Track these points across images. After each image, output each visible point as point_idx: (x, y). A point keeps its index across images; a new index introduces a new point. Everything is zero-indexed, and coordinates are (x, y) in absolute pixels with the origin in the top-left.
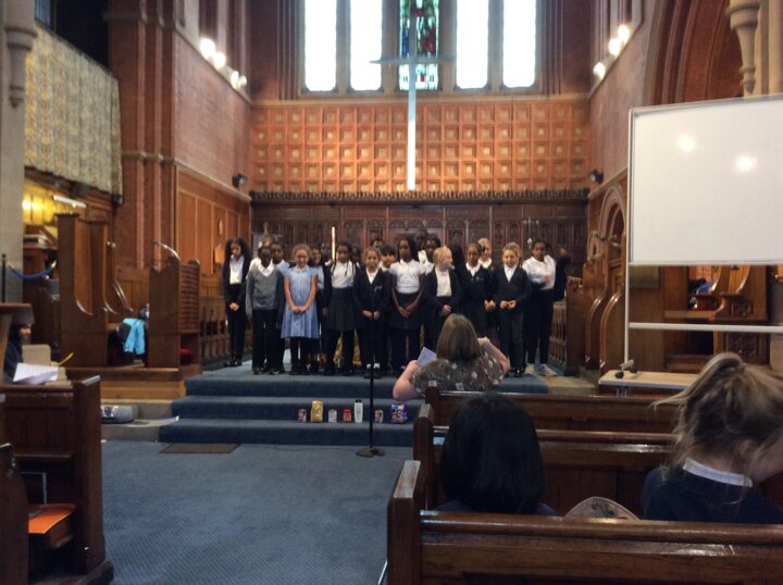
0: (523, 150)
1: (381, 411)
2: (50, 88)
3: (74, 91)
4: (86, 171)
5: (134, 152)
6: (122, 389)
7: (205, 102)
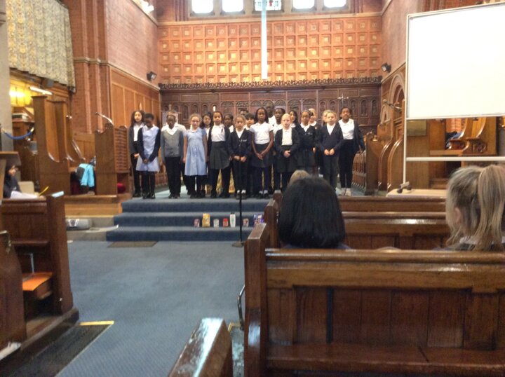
0: (338, 51)
1: (247, 220)
2: (23, 15)
3: (39, 17)
4: (50, 70)
5: (81, 58)
6: (81, 209)
7: (127, 23)
